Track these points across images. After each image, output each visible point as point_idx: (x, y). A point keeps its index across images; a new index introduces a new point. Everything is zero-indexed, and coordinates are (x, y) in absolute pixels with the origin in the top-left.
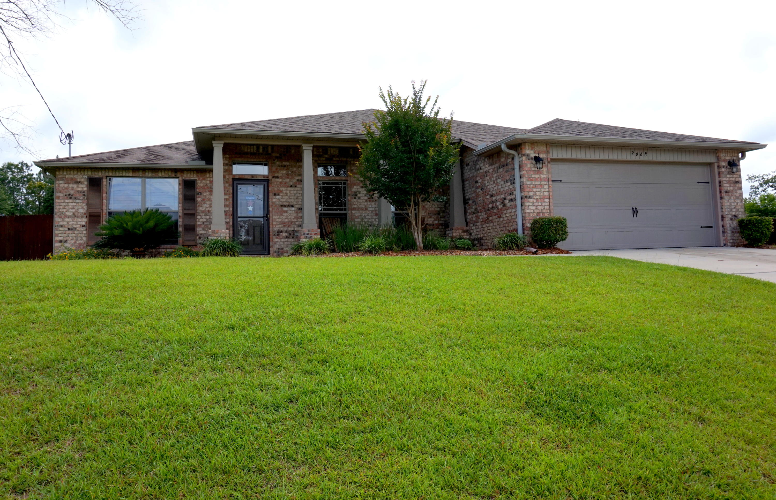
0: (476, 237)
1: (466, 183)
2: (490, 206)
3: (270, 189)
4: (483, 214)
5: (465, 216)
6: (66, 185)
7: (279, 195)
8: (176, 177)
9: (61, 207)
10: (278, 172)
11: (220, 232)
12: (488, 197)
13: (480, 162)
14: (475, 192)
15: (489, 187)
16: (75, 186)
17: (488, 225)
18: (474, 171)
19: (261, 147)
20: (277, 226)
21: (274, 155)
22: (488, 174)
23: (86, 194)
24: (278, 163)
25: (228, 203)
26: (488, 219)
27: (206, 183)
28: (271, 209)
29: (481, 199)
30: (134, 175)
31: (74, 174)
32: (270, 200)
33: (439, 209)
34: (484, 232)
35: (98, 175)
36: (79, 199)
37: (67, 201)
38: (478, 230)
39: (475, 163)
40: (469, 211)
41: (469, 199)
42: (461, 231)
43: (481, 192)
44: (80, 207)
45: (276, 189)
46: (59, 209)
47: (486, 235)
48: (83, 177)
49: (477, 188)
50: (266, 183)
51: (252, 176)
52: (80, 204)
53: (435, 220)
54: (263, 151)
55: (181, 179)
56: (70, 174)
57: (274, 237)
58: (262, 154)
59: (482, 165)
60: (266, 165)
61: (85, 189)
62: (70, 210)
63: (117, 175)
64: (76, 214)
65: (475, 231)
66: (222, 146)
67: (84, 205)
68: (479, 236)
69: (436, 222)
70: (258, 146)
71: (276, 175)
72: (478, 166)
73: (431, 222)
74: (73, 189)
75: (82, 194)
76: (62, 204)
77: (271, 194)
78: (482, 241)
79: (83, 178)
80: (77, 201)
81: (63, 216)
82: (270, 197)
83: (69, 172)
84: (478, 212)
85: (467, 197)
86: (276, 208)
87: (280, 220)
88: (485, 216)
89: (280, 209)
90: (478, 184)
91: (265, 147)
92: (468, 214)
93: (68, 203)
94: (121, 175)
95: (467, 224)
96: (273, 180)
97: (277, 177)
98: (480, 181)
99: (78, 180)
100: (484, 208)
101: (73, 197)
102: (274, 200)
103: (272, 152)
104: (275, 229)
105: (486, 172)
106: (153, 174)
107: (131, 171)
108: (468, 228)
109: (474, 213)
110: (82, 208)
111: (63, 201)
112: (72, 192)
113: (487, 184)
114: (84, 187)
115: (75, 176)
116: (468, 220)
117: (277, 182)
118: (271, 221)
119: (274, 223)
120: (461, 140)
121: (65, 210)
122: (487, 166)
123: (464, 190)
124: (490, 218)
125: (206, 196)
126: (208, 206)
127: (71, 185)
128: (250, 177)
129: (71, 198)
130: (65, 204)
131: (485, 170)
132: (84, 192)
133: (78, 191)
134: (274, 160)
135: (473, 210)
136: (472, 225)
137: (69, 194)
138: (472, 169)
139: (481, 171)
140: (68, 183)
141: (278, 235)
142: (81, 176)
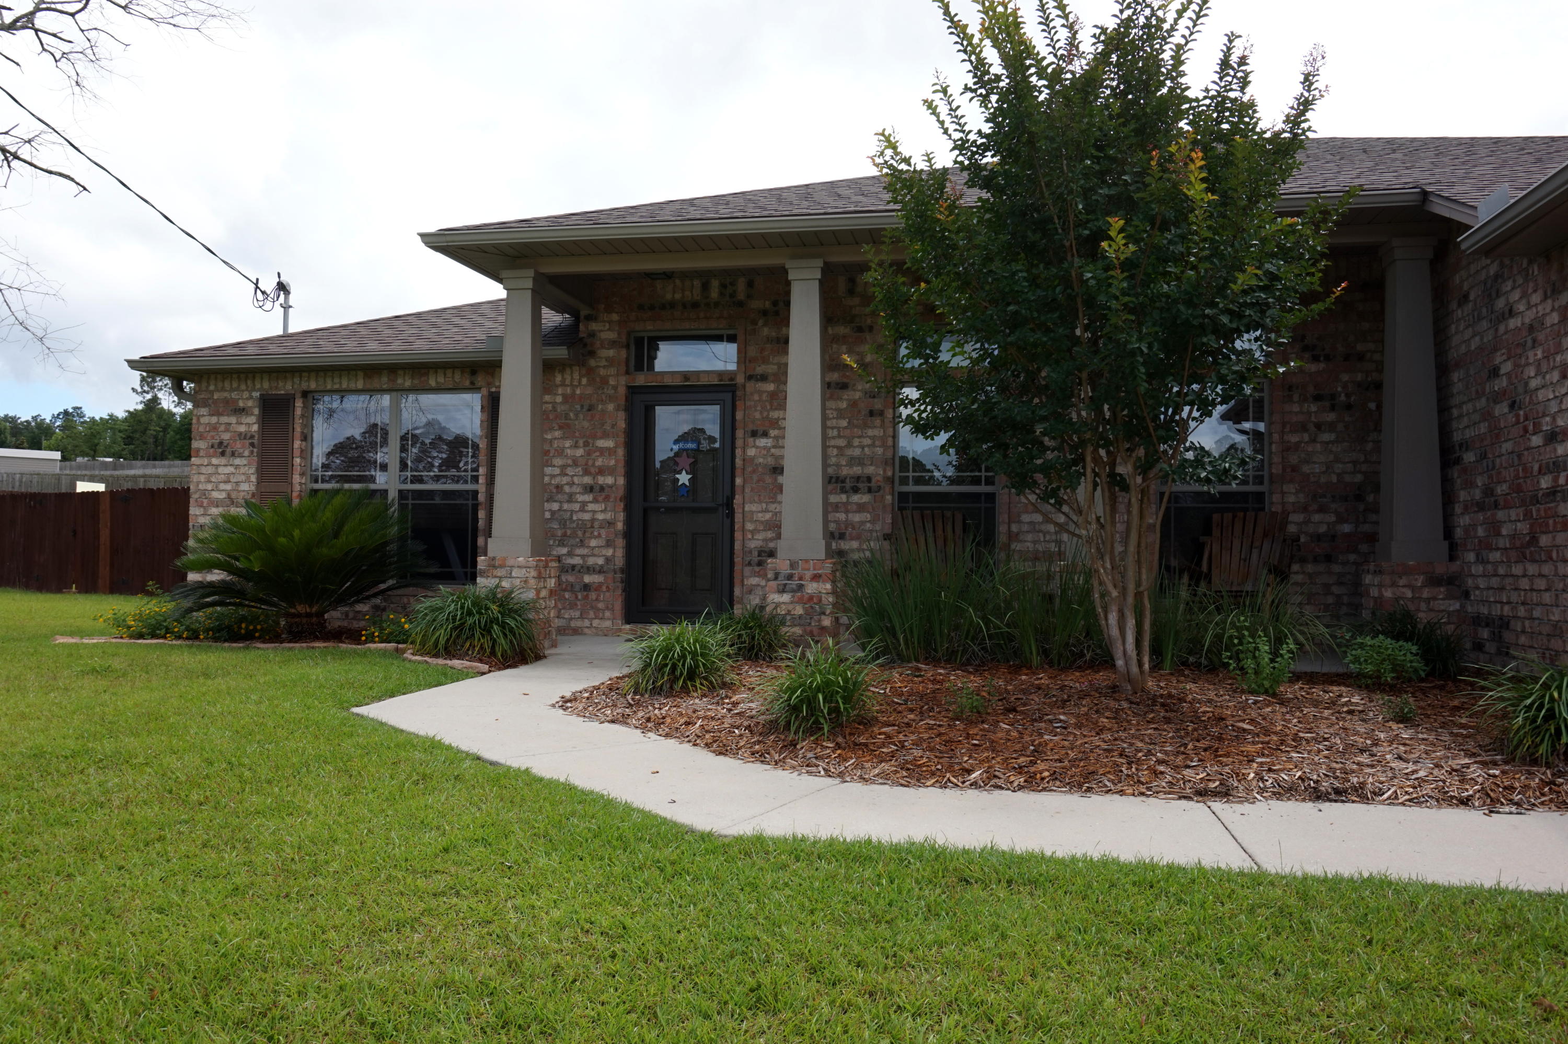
0: (1484, 610)
1: (1455, 376)
2: (1545, 483)
3: (739, 415)
4: (1513, 514)
5: (1448, 516)
6: (214, 420)
7: (765, 434)
8: (473, 388)
9: (202, 478)
10: (765, 361)
11: (510, 562)
12: (1536, 440)
13: (1509, 284)
14: (1487, 415)
15: (1541, 395)
16: (233, 420)
17: (1532, 569)
18: (1485, 324)
19: (715, 284)
20: (760, 536)
21: (756, 304)
22: (1541, 336)
23: (255, 441)
24: (766, 331)
25: (612, 462)
26: (1534, 540)
27: (554, 404)
28: (738, 481)
29: (1507, 446)
30: (368, 386)
31: (232, 390)
32: (738, 452)
33: (1359, 478)
34: (1514, 597)
35: (286, 387)
36: (241, 456)
37: (215, 461)
38: (1495, 582)
39: (1492, 291)
40: (1463, 495)
41: (1465, 445)
42: (1420, 581)
43: (1511, 419)
44: (243, 478)
45: (757, 415)
46: (198, 483)
47: (1522, 611)
48: (249, 398)
49: (1497, 398)
50: (728, 397)
51: (686, 375)
52: (242, 470)
53: (1341, 520)
54: (722, 294)
55: (484, 391)
56: (223, 389)
57: (747, 570)
58: (717, 304)
59: (1516, 295)
60: (732, 339)
61: (255, 428)
62: (222, 486)
63: (329, 387)
64: (234, 495)
65: (1482, 583)
66: (529, 284)
67: (253, 470)
68: (1496, 610)
69: (1347, 528)
70: (705, 277)
71: (760, 369)
72: (1500, 303)
73: (1323, 529)
74: (227, 430)
75: (247, 442)
76: (203, 470)
77: (739, 433)
78: (1508, 636)
79: (251, 397)
80: (237, 461)
81: (205, 502)
82: (739, 443)
83: (220, 385)
84: (1496, 506)
85: (1457, 437)
86: (755, 477)
87: (768, 516)
88: (1523, 527)
89: (768, 479)
90: (1501, 383)
91: (728, 276)
92: (1458, 509)
93: (217, 466)
94: (337, 386)
95: (1453, 553)
96: (750, 386)
97: (763, 378)
98: (1506, 368)
99: (241, 404)
100: (1518, 489)
101: (228, 450)
102: (751, 452)
103: (749, 297)
104: (752, 545)
105: (1531, 328)
106: (416, 382)
107: (360, 374)
108: (1455, 567)
109: (1481, 507)
110: (248, 480)
111: (206, 462)
112: (226, 436)
113: (1533, 384)
114: (250, 424)
115: (234, 395)
116: (1459, 533)
117: (760, 393)
118: (738, 517)
119: (749, 526)
120: (1425, 194)
121: (209, 487)
122: (1536, 298)
123: (1443, 408)
124: (1544, 540)
125: (551, 441)
126: (557, 471)
127: (224, 419)
128: (678, 382)
129: (223, 454)
130: (210, 470)
131: (1529, 316)
132: (252, 437)
133: (241, 434)
134: (754, 323)
135: (1477, 494)
136: (1471, 557)
137: (221, 443)
138: (1480, 319)
139: (1513, 323)
140: (219, 414)
141: (760, 564)
142: (246, 395)
